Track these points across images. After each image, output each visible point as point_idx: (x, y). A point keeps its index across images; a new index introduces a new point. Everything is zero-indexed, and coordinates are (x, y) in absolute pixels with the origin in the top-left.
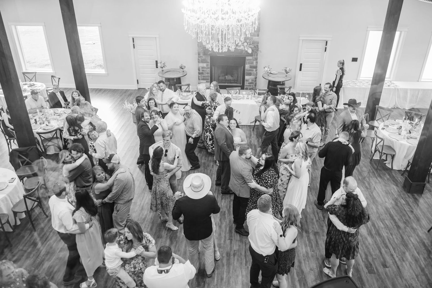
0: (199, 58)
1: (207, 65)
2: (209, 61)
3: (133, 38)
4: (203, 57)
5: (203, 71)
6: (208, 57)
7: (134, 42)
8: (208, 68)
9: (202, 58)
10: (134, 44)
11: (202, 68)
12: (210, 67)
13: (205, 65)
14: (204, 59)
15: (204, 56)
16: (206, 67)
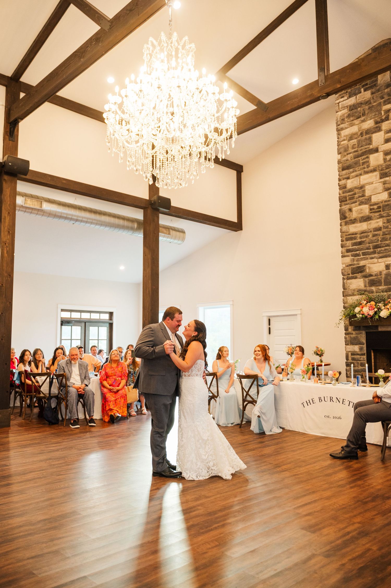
0: (347, 336)
1: (361, 349)
2: (364, 341)
3: (269, 320)
4: (352, 334)
5: (353, 359)
6: (361, 333)
7: (269, 325)
8: (363, 355)
9: (352, 336)
10: (270, 328)
11: (352, 354)
12: (365, 352)
13: (356, 348)
14: (355, 338)
15: (354, 332)
16: (359, 353)
